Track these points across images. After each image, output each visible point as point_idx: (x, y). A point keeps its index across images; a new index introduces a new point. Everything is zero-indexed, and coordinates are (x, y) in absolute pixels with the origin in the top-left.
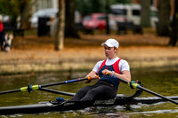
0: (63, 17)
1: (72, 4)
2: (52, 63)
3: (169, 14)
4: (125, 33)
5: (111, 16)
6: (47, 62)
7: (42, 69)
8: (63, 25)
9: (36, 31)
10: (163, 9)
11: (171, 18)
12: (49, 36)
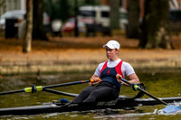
0: (31, 19)
1: (40, 6)
2: (20, 66)
3: (138, 16)
4: (94, 36)
5: (80, 18)
6: (15, 65)
7: (9, 71)
8: (31, 26)
9: (3, 33)
10: (133, 11)
12: (17, 38)
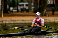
1: (6, 3)
3: (37, 6)
4: (23, 12)
5: (19, 6)
8: (3, 9)
11: (38, 7)
